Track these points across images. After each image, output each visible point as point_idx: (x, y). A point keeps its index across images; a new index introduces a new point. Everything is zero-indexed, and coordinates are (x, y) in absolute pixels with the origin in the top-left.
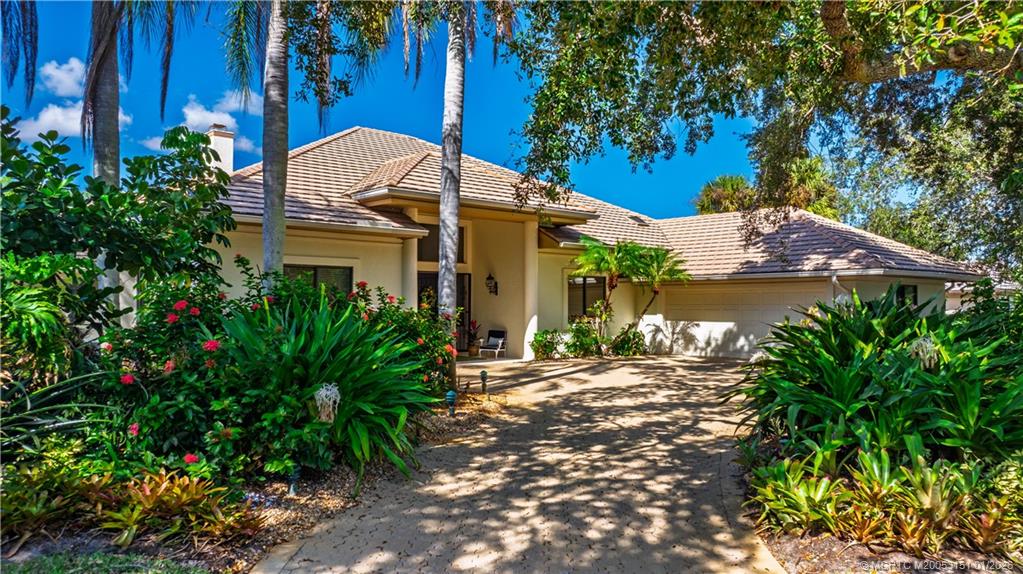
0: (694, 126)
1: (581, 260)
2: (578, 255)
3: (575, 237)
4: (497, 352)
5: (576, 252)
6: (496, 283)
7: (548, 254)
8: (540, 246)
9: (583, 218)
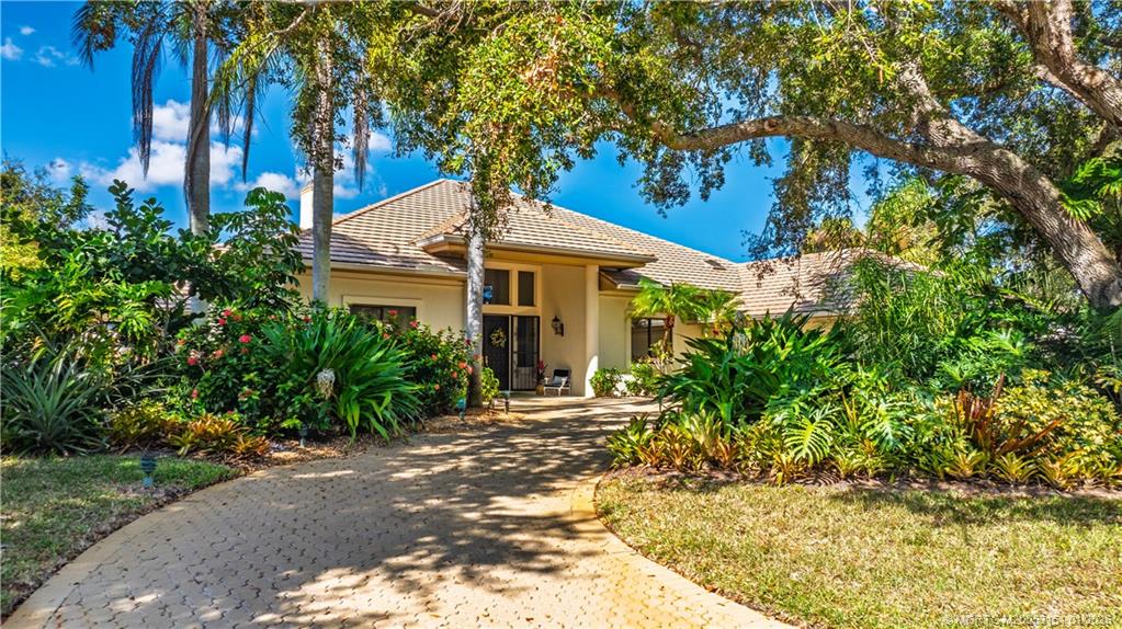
0: (707, 175)
1: (637, 301)
2: (634, 297)
3: (635, 279)
4: (560, 389)
5: (632, 294)
6: (562, 325)
7: (608, 295)
8: (600, 289)
9: (642, 262)
